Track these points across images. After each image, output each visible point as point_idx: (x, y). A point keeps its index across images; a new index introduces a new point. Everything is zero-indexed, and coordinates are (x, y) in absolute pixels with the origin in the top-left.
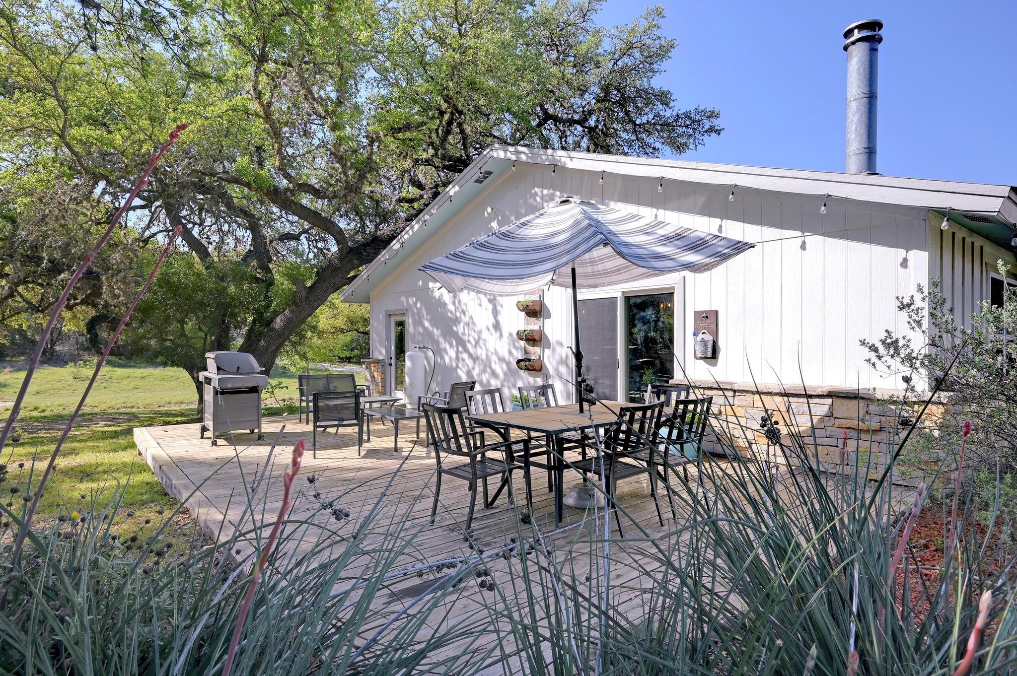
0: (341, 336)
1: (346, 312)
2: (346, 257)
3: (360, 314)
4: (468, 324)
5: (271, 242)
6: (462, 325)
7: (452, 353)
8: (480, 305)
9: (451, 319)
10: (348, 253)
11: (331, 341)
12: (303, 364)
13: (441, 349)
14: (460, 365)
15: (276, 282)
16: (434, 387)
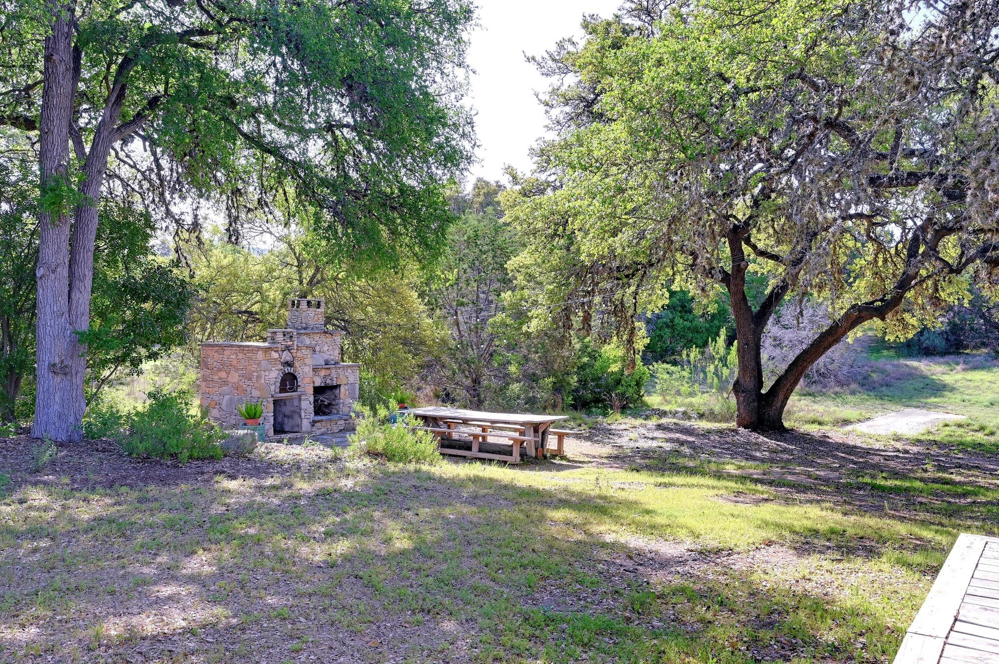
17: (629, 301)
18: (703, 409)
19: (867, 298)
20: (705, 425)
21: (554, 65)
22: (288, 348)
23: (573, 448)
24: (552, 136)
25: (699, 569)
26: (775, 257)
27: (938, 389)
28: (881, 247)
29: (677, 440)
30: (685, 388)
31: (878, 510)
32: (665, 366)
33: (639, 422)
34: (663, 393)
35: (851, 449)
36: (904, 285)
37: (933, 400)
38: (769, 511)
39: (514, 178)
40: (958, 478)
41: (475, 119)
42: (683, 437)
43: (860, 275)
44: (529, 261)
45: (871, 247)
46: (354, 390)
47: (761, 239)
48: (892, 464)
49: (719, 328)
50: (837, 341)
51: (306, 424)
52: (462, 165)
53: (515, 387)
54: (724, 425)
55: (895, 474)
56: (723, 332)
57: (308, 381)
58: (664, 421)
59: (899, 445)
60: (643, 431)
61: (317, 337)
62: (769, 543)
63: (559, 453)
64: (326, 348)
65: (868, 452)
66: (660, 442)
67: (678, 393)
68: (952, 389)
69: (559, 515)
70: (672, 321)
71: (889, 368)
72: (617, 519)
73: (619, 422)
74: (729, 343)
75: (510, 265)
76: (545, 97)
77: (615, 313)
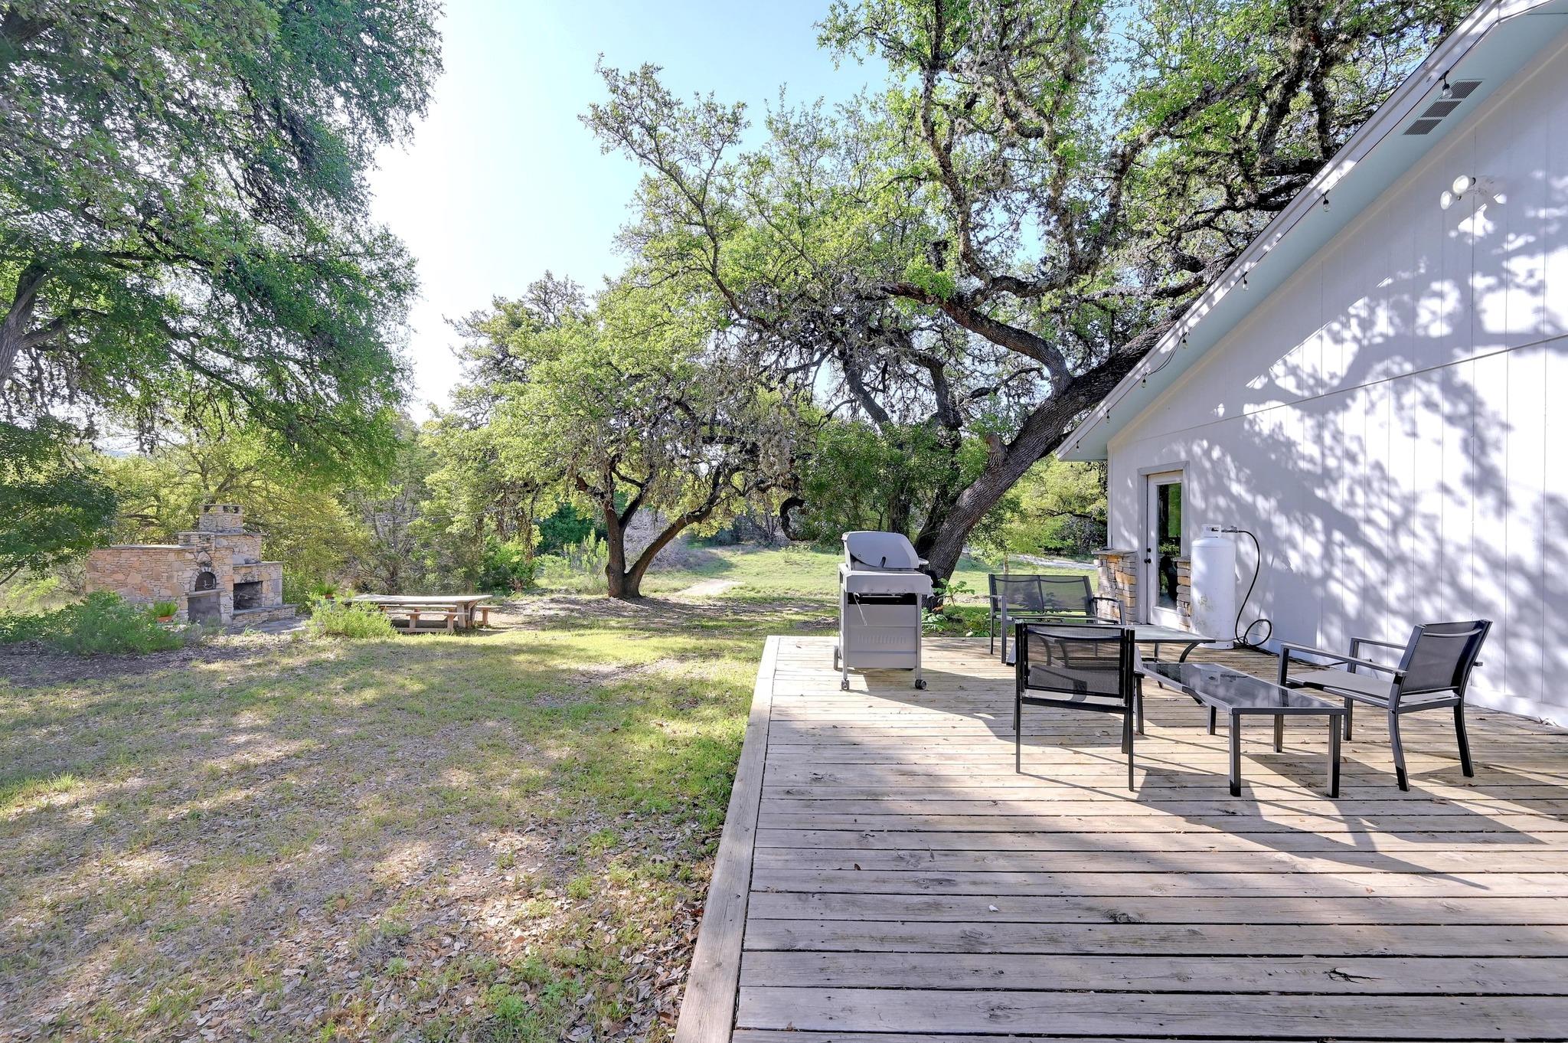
0: (1049, 521)
1: (1057, 489)
2: (1065, 393)
3: (1076, 490)
4: (1366, 483)
5: (961, 401)
6: (1344, 485)
7: (1313, 546)
8: (1414, 435)
9: (1309, 473)
10: (1069, 387)
11: (1036, 528)
12: (1001, 554)
13: (1277, 539)
14: (1337, 572)
15: (964, 442)
16: (1254, 610)
17: (527, 510)
18: (580, 587)
19: (689, 510)
20: (585, 597)
21: (470, 329)
22: (205, 550)
23: (493, 619)
24: (466, 383)
25: (628, 676)
26: (633, 482)
27: (728, 566)
28: (697, 477)
29: (568, 609)
30: (567, 572)
31: (714, 636)
32: (551, 556)
33: (536, 598)
34: (549, 576)
35: (683, 606)
36: (711, 502)
37: (725, 573)
38: (656, 641)
39: (436, 412)
40: (745, 618)
41: (414, 367)
42: (572, 606)
43: (684, 495)
44: (446, 477)
45: (690, 477)
46: (277, 585)
47: (623, 469)
48: (708, 613)
49: (590, 529)
50: (672, 537)
51: (225, 617)
52: (403, 403)
53: (431, 577)
54: (600, 596)
55: (711, 619)
56: (593, 532)
57: (227, 578)
58: (555, 596)
59: (710, 602)
60: (541, 604)
61: (235, 539)
62: (662, 658)
63: (484, 623)
64: (245, 549)
65: (693, 607)
66: (555, 610)
67: (561, 576)
68: (736, 566)
69: (522, 658)
70: (553, 523)
71: (699, 554)
72: (564, 656)
73: (520, 599)
74: (598, 540)
75: (428, 479)
76: (459, 351)
77: (517, 518)
